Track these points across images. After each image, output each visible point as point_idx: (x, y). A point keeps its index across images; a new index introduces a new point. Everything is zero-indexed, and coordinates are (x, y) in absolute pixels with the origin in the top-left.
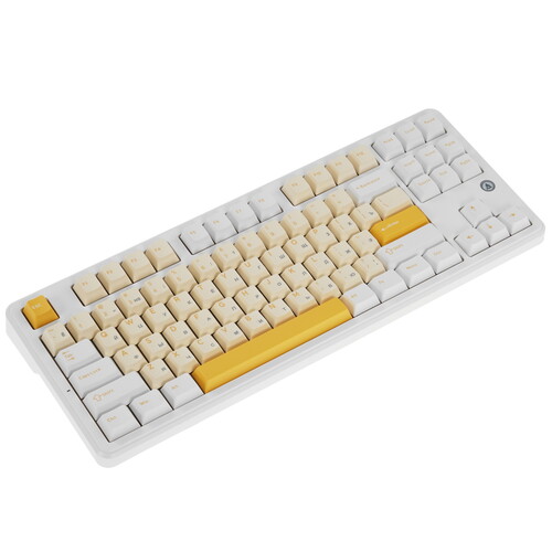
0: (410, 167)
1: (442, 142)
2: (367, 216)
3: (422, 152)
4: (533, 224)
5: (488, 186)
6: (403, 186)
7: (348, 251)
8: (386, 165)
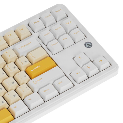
0: (47, 36)
1: (65, 22)
2: (23, 63)
3: (54, 28)
4: (112, 65)
5: (89, 45)
6: (44, 46)
7: (13, 83)
8: (35, 35)
